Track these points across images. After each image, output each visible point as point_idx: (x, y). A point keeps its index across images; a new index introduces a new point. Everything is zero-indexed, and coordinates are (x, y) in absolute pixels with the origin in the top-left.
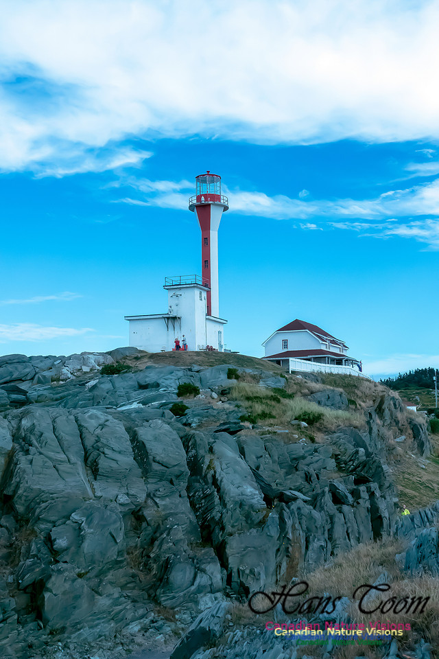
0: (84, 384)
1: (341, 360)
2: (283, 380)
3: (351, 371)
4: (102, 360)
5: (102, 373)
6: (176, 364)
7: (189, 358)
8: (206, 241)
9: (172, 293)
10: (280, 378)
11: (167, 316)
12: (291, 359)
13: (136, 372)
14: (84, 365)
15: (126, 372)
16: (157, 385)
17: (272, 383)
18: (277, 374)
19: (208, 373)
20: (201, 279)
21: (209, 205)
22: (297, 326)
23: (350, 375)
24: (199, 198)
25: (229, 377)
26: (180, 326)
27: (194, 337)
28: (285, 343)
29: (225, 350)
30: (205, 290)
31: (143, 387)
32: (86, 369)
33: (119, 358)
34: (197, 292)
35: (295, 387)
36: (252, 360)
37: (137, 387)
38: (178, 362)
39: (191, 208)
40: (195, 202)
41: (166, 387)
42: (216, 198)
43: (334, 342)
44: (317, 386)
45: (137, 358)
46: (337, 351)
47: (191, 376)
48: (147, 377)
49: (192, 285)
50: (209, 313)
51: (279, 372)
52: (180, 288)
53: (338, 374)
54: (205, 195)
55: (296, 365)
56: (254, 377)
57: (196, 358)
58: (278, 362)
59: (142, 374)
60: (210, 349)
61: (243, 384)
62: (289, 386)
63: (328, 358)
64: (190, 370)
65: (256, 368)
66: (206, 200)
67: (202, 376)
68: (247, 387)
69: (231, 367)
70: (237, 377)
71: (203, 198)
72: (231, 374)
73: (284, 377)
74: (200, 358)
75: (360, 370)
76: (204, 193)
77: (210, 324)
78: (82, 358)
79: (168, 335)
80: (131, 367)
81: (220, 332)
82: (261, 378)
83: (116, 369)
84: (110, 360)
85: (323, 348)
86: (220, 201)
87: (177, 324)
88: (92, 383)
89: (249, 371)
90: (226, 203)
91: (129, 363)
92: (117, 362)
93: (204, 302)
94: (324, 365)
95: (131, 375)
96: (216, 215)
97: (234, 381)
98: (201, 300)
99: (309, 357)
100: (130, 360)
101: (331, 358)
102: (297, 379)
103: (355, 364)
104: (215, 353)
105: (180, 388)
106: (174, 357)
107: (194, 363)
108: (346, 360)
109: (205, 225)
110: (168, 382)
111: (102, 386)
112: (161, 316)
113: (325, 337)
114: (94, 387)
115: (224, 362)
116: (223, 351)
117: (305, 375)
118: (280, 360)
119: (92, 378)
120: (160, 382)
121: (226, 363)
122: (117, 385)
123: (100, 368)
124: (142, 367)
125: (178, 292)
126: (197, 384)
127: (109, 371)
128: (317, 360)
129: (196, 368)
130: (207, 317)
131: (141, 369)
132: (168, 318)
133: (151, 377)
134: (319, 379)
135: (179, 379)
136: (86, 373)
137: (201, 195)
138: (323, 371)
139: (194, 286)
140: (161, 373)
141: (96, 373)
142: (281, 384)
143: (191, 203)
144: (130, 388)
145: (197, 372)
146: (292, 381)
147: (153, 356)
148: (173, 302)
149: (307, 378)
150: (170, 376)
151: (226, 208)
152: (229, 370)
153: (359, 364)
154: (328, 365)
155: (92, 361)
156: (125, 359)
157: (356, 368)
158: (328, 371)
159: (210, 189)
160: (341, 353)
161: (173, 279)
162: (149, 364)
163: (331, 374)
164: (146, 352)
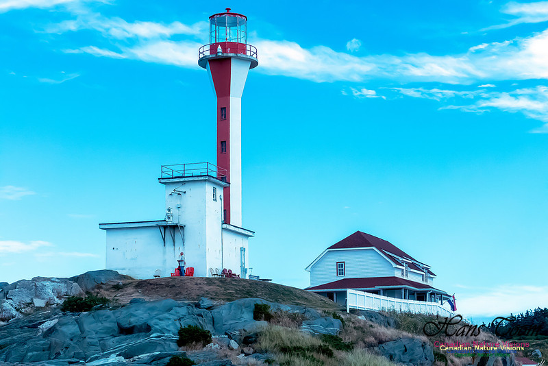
0: (35, 327)
1: (425, 293)
2: (337, 322)
3: (439, 309)
4: (64, 290)
5: (63, 310)
6: (176, 296)
7: (195, 287)
8: (224, 113)
9: (171, 189)
10: (333, 320)
11: (164, 223)
12: (349, 291)
13: (115, 308)
14: (37, 296)
15: (101, 308)
16: (147, 329)
17: (319, 326)
18: (328, 313)
19: (224, 310)
20: (215, 169)
21: (229, 59)
22: (358, 241)
23: (437, 316)
24: (213, 48)
25: (256, 317)
26: (183, 240)
27: (203, 257)
28: (341, 267)
29: (250, 276)
30: (220, 186)
31: (126, 331)
32: (39, 303)
33: (90, 287)
34: (209, 188)
35: (355, 333)
36: (291, 292)
37: (117, 329)
38: (180, 293)
39: (202, 62)
40: (208, 53)
41: (161, 331)
42: (239, 48)
43: (414, 266)
44: (389, 332)
45: (117, 288)
46: (418, 280)
47: (200, 315)
48: (132, 315)
49: (202, 178)
50: (227, 220)
51: (331, 310)
52: (184, 183)
53: (420, 315)
54: (223, 45)
55: (357, 299)
56: (293, 318)
57: (206, 288)
58: (330, 295)
59: (124, 312)
60: (228, 274)
61: (277, 328)
62: (346, 331)
63: (405, 290)
64: (198, 306)
65: (297, 304)
66: (224, 50)
67: (216, 315)
68: (284, 332)
69: (259, 303)
70: (268, 318)
71: (220, 49)
72: (260, 312)
73: (339, 318)
74: (213, 288)
75: (454, 308)
76: (220, 41)
77: (229, 238)
78: (34, 286)
79: (164, 253)
80: (108, 300)
81: (243, 250)
82: (304, 319)
83: (85, 303)
84: (76, 290)
85: (398, 274)
86: (245, 53)
87: (178, 236)
88: (49, 324)
89: (286, 308)
90: (255, 56)
91: (105, 294)
92: (87, 293)
93: (219, 205)
94: (399, 300)
95: (108, 312)
96: (239, 74)
97: (263, 324)
98: (215, 200)
99: (377, 288)
100: (107, 290)
101: (410, 290)
102: (359, 321)
103: (445, 299)
104: (236, 281)
105: (181, 332)
106: (173, 286)
107: (203, 296)
108: (431, 294)
109: (223, 88)
110: (163, 324)
111: (64, 329)
112: (154, 224)
113: (401, 259)
114: (52, 330)
115: (249, 294)
116: (247, 278)
117: (370, 314)
118: (334, 292)
119: (48, 317)
120: (151, 323)
121: (252, 296)
122: (86, 327)
123: (61, 302)
124: (125, 300)
125: (181, 189)
126: (208, 327)
127: (73, 306)
128: (389, 293)
129: (206, 302)
130: (225, 226)
131: (122, 303)
132: (165, 227)
133: (139, 316)
134: (392, 322)
135: (180, 319)
136: (39, 309)
137: (217, 44)
138: (397, 309)
139: (205, 179)
140: (152, 309)
141: (55, 309)
142: (334, 328)
143: (201, 56)
144: (105, 333)
145: (209, 308)
146: (351, 324)
147: (142, 285)
148: (173, 202)
149: (373, 319)
150: (166, 315)
151: (254, 64)
152: (257, 306)
153: (452, 299)
154: (406, 301)
155: (49, 290)
156: (99, 287)
157: (447, 305)
158: (404, 309)
159: (230, 35)
160: (425, 283)
161: (174, 168)
162: (135, 296)
163: (409, 315)
164: (131, 279)
